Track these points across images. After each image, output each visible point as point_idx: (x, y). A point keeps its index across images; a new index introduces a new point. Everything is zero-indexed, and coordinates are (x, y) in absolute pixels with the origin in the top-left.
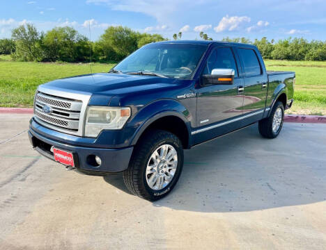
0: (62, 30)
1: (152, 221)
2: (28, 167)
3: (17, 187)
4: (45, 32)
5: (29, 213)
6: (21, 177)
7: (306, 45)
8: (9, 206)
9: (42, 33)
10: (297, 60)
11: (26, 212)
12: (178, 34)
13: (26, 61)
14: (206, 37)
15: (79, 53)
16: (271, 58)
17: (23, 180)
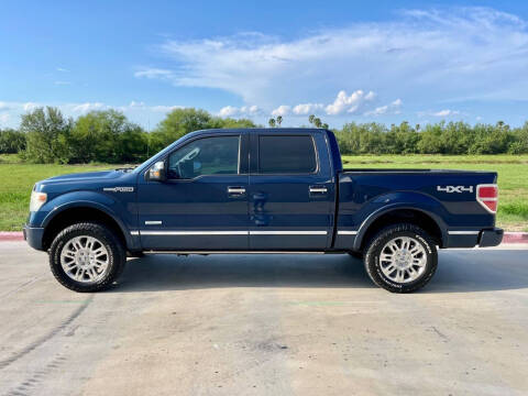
0: (103, 115)
1: (273, 383)
2: (75, 316)
3: (63, 345)
4: (75, 119)
5: (89, 379)
6: (67, 331)
7: (467, 132)
8: (56, 371)
9: (71, 120)
10: (456, 154)
11: (83, 378)
12: (276, 119)
13: (43, 162)
14: (318, 122)
15: (127, 149)
16: (417, 152)
17: (71, 334)
